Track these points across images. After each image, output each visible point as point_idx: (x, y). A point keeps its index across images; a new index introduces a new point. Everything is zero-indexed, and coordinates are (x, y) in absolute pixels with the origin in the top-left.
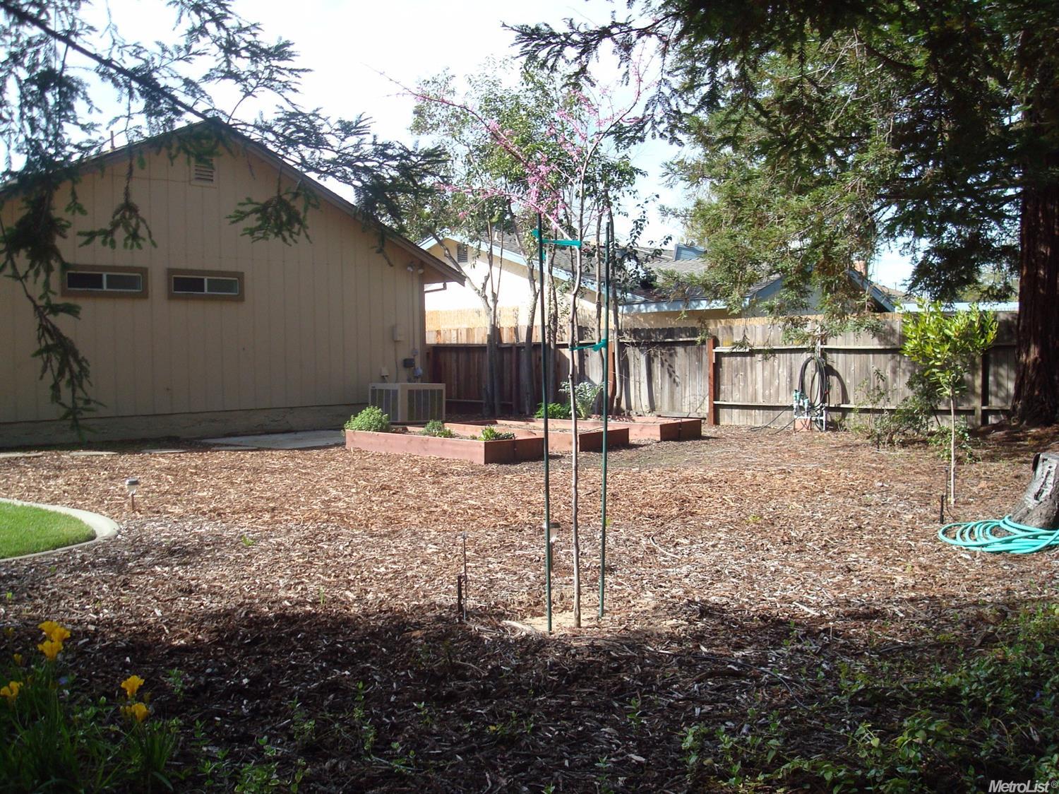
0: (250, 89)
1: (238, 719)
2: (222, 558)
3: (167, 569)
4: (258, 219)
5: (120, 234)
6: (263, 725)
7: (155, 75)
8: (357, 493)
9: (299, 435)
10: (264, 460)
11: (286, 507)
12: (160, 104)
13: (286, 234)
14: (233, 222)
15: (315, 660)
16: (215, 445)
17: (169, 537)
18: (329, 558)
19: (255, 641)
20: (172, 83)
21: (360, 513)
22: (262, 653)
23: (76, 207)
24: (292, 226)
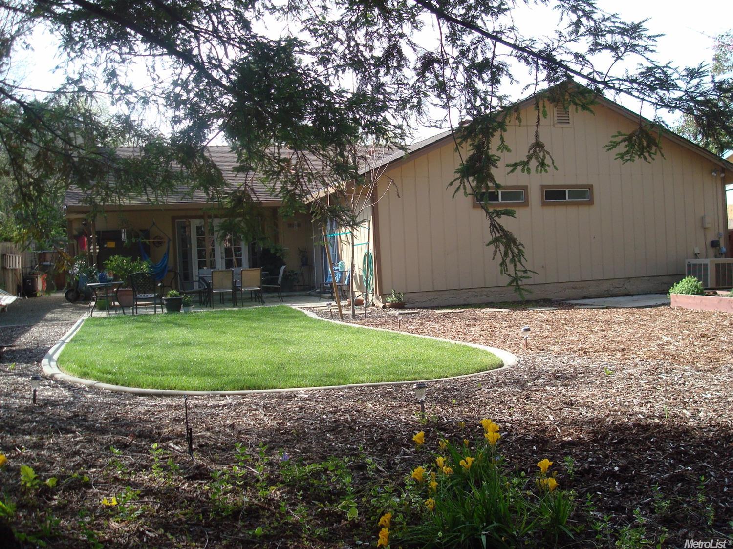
0: (620, 55)
1: (613, 494)
2: (591, 383)
3: (554, 388)
4: (626, 146)
5: (533, 163)
6: (631, 501)
7: (554, 53)
8: (683, 339)
9: (635, 297)
10: (612, 315)
11: (632, 348)
12: (557, 72)
13: (646, 155)
14: (608, 150)
15: (665, 458)
16: (576, 305)
17: (553, 367)
18: (668, 385)
19: (621, 442)
20: (565, 57)
21: (687, 353)
22: (626, 450)
23: (504, 147)
24: (651, 149)
